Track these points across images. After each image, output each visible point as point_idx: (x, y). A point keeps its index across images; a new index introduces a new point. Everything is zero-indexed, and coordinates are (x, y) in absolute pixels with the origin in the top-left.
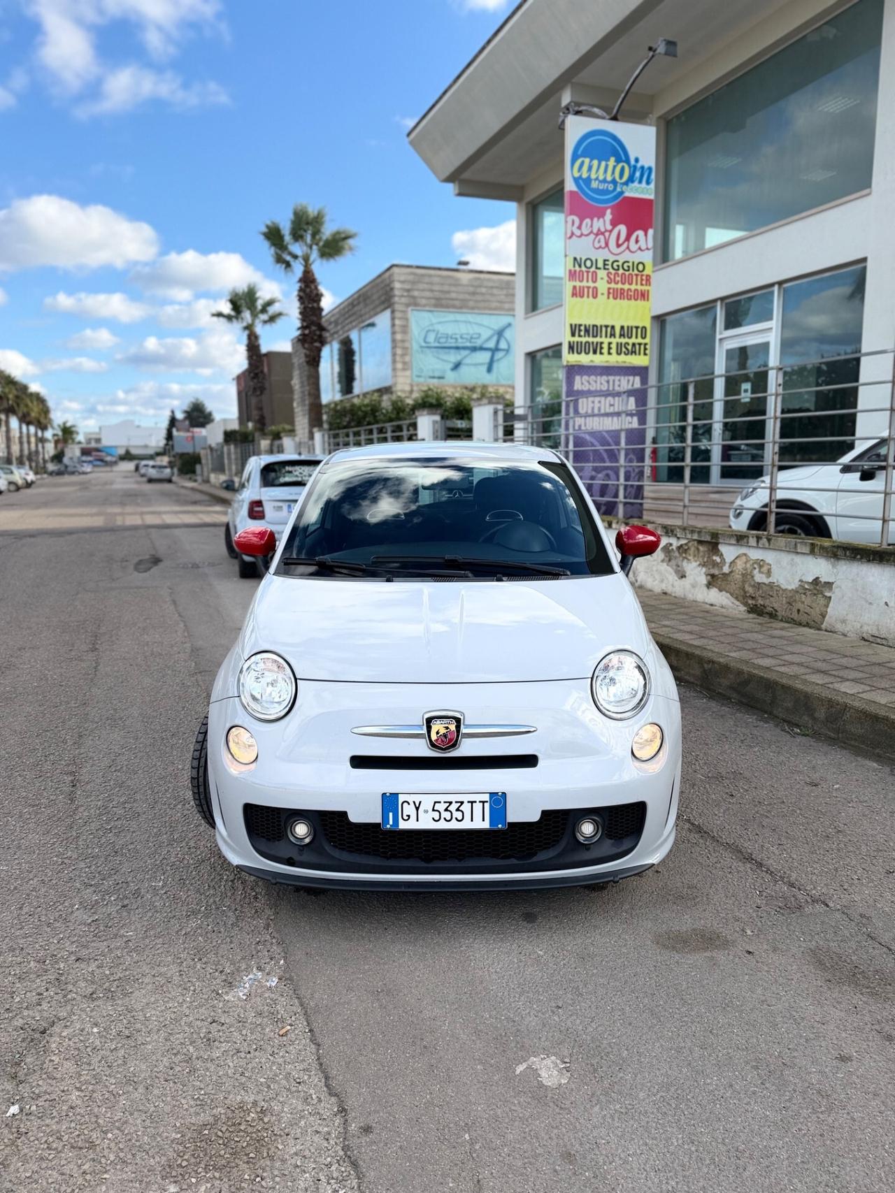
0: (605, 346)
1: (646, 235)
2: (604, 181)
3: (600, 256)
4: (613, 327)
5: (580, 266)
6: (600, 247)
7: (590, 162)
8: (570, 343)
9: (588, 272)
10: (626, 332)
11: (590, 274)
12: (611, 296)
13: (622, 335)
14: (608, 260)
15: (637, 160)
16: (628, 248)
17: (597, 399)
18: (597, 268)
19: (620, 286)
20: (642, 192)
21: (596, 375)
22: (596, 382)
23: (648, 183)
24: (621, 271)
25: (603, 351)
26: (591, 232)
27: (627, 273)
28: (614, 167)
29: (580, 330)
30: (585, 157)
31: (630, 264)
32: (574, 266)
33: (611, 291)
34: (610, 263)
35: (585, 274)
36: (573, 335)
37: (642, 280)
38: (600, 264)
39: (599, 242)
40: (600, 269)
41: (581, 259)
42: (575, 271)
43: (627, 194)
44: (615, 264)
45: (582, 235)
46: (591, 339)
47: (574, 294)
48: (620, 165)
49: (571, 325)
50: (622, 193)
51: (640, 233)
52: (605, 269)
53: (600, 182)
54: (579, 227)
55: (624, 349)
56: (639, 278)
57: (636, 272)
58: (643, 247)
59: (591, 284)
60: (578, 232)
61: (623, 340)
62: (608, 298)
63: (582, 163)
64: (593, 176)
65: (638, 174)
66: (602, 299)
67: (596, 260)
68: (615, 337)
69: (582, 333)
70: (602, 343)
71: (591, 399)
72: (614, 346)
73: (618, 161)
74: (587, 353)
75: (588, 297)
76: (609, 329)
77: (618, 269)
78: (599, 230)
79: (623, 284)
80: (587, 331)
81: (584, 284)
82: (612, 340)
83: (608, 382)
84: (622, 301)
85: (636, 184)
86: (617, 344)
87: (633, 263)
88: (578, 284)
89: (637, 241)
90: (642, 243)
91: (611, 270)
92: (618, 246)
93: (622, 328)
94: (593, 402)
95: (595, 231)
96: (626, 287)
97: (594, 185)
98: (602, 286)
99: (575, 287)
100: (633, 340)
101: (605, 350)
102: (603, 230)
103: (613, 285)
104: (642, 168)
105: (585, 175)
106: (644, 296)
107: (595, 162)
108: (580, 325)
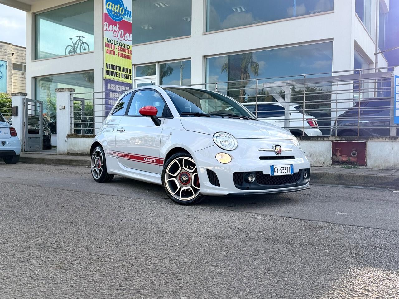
0: (118, 74)
1: (130, 35)
2: (116, 12)
3: (116, 40)
4: (120, 67)
5: (109, 42)
6: (115, 36)
7: (112, 4)
8: (106, 70)
9: (112, 45)
10: (125, 70)
11: (112, 46)
12: (119, 55)
13: (123, 71)
14: (118, 42)
15: (126, 8)
16: (124, 39)
17: (116, 94)
18: (114, 44)
19: (122, 52)
20: (128, 20)
21: (115, 84)
22: (115, 87)
23: (130, 17)
24: (122, 47)
25: (117, 76)
26: (112, 30)
27: (124, 48)
28: (120, 8)
29: (110, 66)
30: (110, 2)
31: (125, 45)
32: (107, 42)
33: (119, 54)
34: (119, 43)
35: (111, 45)
36: (107, 68)
37: (129, 52)
38: (116, 43)
39: (115, 34)
40: (115, 44)
41: (109, 39)
42: (107, 43)
43: (123, 19)
44: (120, 44)
45: (109, 31)
46: (113, 71)
47: (107, 52)
48: (121, 8)
49: (106, 64)
50: (122, 18)
51: (128, 34)
52: (117, 45)
53: (115, 12)
54: (109, 27)
55: (124, 76)
56: (128, 50)
57: (127, 48)
58: (129, 40)
59: (112, 49)
60: (108, 29)
61: (124, 73)
62: (118, 56)
63: (109, 4)
64: (113, 10)
65: (127, 13)
66: (116, 56)
67: (114, 41)
68: (121, 71)
69: (110, 68)
70: (117, 73)
71: (114, 93)
72: (121, 74)
73: (121, 6)
74: (112, 76)
75: (112, 54)
76: (119, 68)
77: (121, 46)
78: (115, 30)
79: (123, 52)
80: (112, 67)
81: (110, 49)
82: (120, 72)
83: (119, 87)
84: (123, 58)
85: (126, 16)
86: (122, 74)
87: (126, 45)
88: (108, 49)
89: (127, 37)
90: (128, 38)
91: (119, 46)
92: (121, 37)
93: (123, 68)
94: (114, 95)
95: (114, 30)
96: (124, 53)
97: (113, 13)
98: (117, 51)
99: (107, 49)
100: (126, 73)
101: (118, 76)
102: (116, 30)
103: (120, 52)
104: (128, 11)
105: (110, 9)
106: (129, 58)
107: (113, 5)
108: (110, 64)
